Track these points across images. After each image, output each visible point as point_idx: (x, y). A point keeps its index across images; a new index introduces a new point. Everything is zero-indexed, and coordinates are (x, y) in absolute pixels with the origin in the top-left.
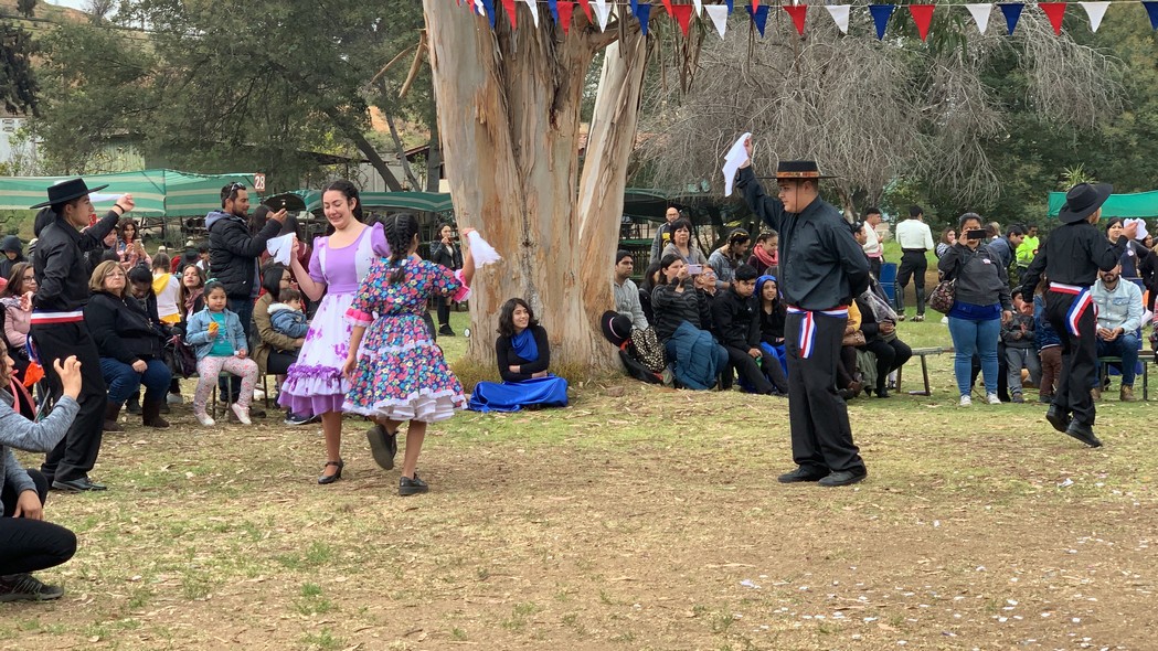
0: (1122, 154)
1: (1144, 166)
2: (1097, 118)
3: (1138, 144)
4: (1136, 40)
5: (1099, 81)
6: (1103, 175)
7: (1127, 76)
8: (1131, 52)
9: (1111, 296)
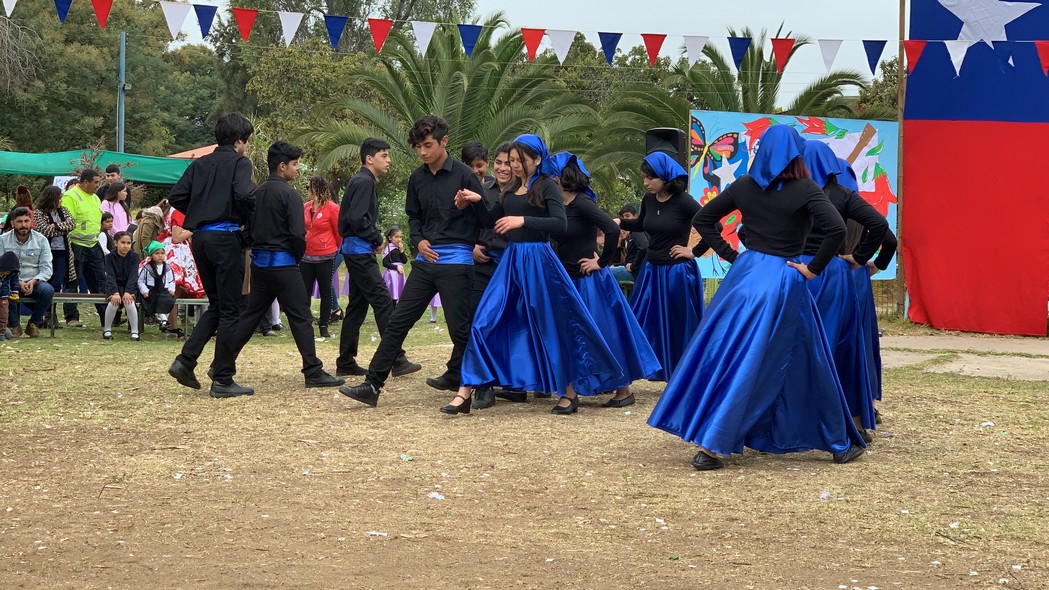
0: (34, 118)
1: (53, 130)
2: (12, 83)
3: (48, 110)
4: (47, 16)
5: (15, 49)
6: (17, 136)
7: (40, 48)
8: (42, 26)
9: (24, 247)
